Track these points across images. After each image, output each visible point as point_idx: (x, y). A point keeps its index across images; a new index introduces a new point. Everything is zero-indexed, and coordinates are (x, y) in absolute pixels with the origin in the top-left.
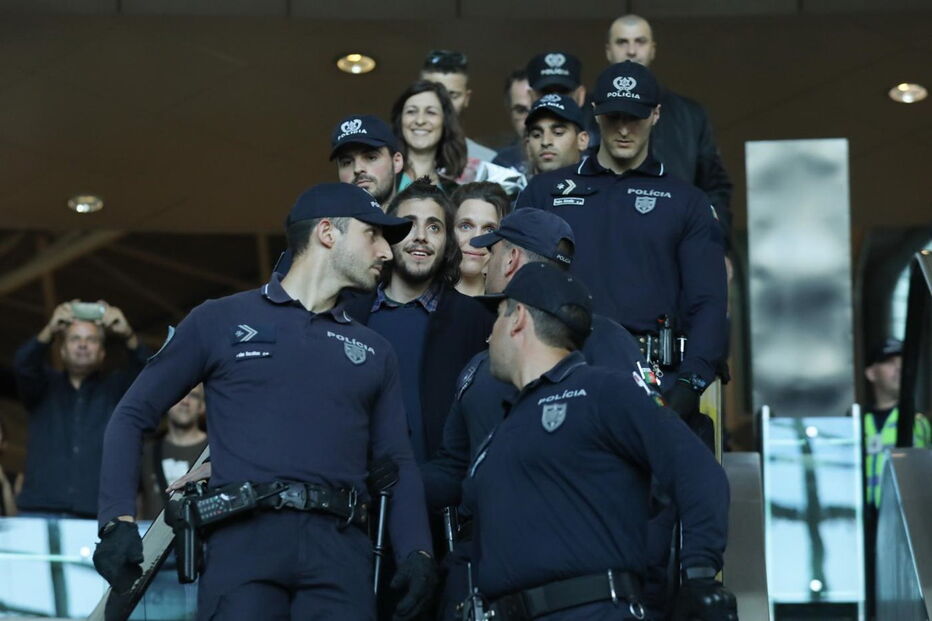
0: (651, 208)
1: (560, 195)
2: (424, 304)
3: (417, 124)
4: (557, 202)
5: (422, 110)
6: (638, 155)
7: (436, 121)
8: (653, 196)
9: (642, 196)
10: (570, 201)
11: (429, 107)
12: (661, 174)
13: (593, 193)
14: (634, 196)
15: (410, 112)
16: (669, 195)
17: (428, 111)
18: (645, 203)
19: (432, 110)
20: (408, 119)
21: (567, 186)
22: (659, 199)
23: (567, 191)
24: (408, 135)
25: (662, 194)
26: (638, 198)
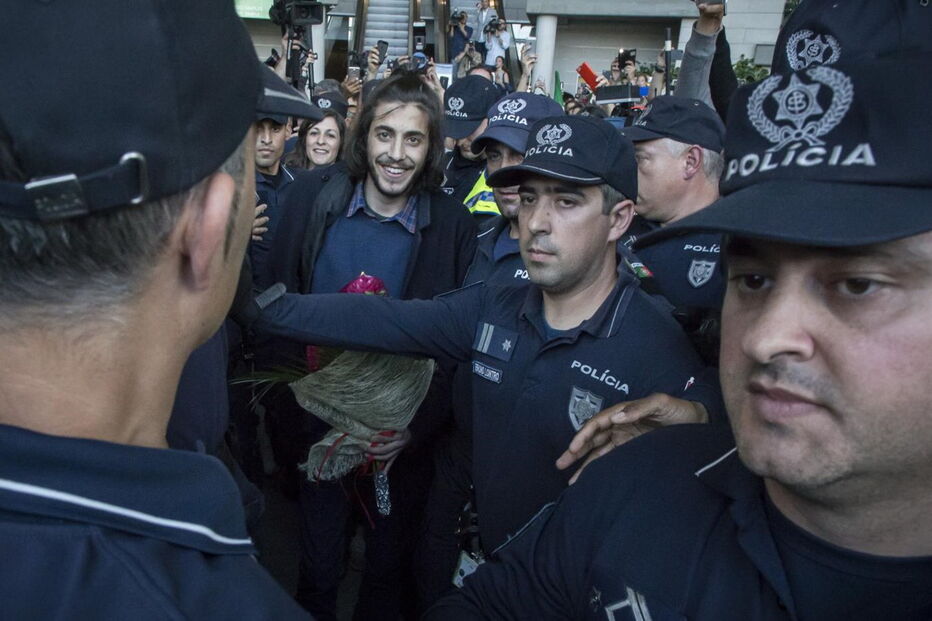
3: (318, 143)
5: (323, 133)
7: (333, 143)
11: (330, 130)
15: (314, 134)
17: (329, 134)
19: (332, 133)
20: (311, 140)
24: (311, 153)
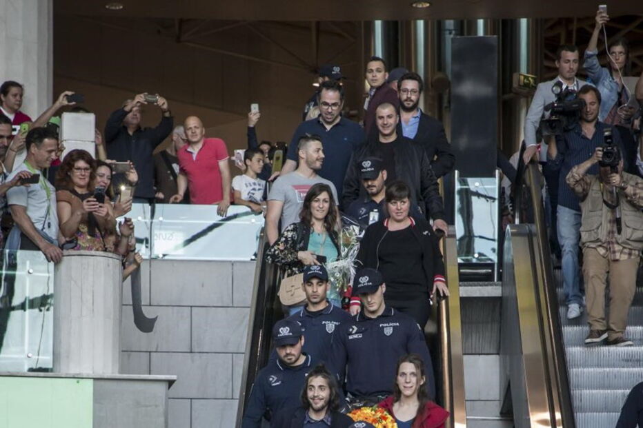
0: (391, 332)
1: (351, 334)
2: (325, 421)
4: (350, 337)
6: (379, 307)
8: (391, 326)
9: (386, 327)
10: (356, 336)
12: (393, 314)
13: (366, 330)
14: (383, 327)
16: (398, 324)
18: (388, 331)
21: (353, 329)
22: (394, 327)
23: (354, 332)
25: (395, 324)
26: (385, 329)
